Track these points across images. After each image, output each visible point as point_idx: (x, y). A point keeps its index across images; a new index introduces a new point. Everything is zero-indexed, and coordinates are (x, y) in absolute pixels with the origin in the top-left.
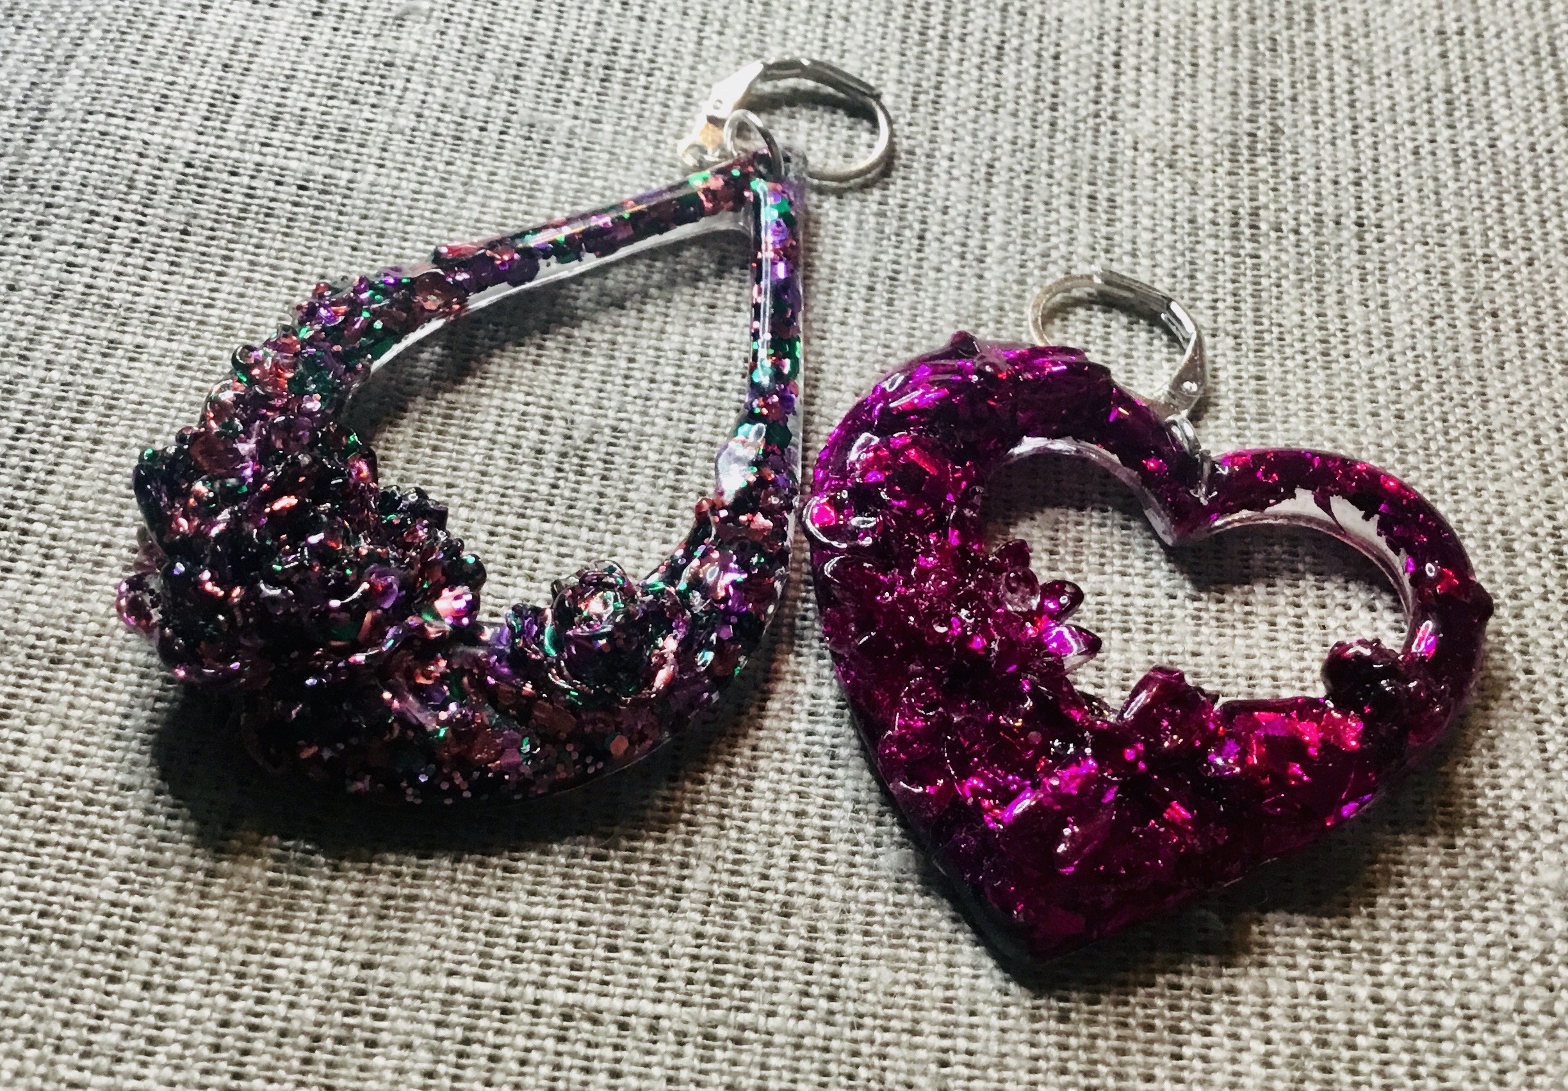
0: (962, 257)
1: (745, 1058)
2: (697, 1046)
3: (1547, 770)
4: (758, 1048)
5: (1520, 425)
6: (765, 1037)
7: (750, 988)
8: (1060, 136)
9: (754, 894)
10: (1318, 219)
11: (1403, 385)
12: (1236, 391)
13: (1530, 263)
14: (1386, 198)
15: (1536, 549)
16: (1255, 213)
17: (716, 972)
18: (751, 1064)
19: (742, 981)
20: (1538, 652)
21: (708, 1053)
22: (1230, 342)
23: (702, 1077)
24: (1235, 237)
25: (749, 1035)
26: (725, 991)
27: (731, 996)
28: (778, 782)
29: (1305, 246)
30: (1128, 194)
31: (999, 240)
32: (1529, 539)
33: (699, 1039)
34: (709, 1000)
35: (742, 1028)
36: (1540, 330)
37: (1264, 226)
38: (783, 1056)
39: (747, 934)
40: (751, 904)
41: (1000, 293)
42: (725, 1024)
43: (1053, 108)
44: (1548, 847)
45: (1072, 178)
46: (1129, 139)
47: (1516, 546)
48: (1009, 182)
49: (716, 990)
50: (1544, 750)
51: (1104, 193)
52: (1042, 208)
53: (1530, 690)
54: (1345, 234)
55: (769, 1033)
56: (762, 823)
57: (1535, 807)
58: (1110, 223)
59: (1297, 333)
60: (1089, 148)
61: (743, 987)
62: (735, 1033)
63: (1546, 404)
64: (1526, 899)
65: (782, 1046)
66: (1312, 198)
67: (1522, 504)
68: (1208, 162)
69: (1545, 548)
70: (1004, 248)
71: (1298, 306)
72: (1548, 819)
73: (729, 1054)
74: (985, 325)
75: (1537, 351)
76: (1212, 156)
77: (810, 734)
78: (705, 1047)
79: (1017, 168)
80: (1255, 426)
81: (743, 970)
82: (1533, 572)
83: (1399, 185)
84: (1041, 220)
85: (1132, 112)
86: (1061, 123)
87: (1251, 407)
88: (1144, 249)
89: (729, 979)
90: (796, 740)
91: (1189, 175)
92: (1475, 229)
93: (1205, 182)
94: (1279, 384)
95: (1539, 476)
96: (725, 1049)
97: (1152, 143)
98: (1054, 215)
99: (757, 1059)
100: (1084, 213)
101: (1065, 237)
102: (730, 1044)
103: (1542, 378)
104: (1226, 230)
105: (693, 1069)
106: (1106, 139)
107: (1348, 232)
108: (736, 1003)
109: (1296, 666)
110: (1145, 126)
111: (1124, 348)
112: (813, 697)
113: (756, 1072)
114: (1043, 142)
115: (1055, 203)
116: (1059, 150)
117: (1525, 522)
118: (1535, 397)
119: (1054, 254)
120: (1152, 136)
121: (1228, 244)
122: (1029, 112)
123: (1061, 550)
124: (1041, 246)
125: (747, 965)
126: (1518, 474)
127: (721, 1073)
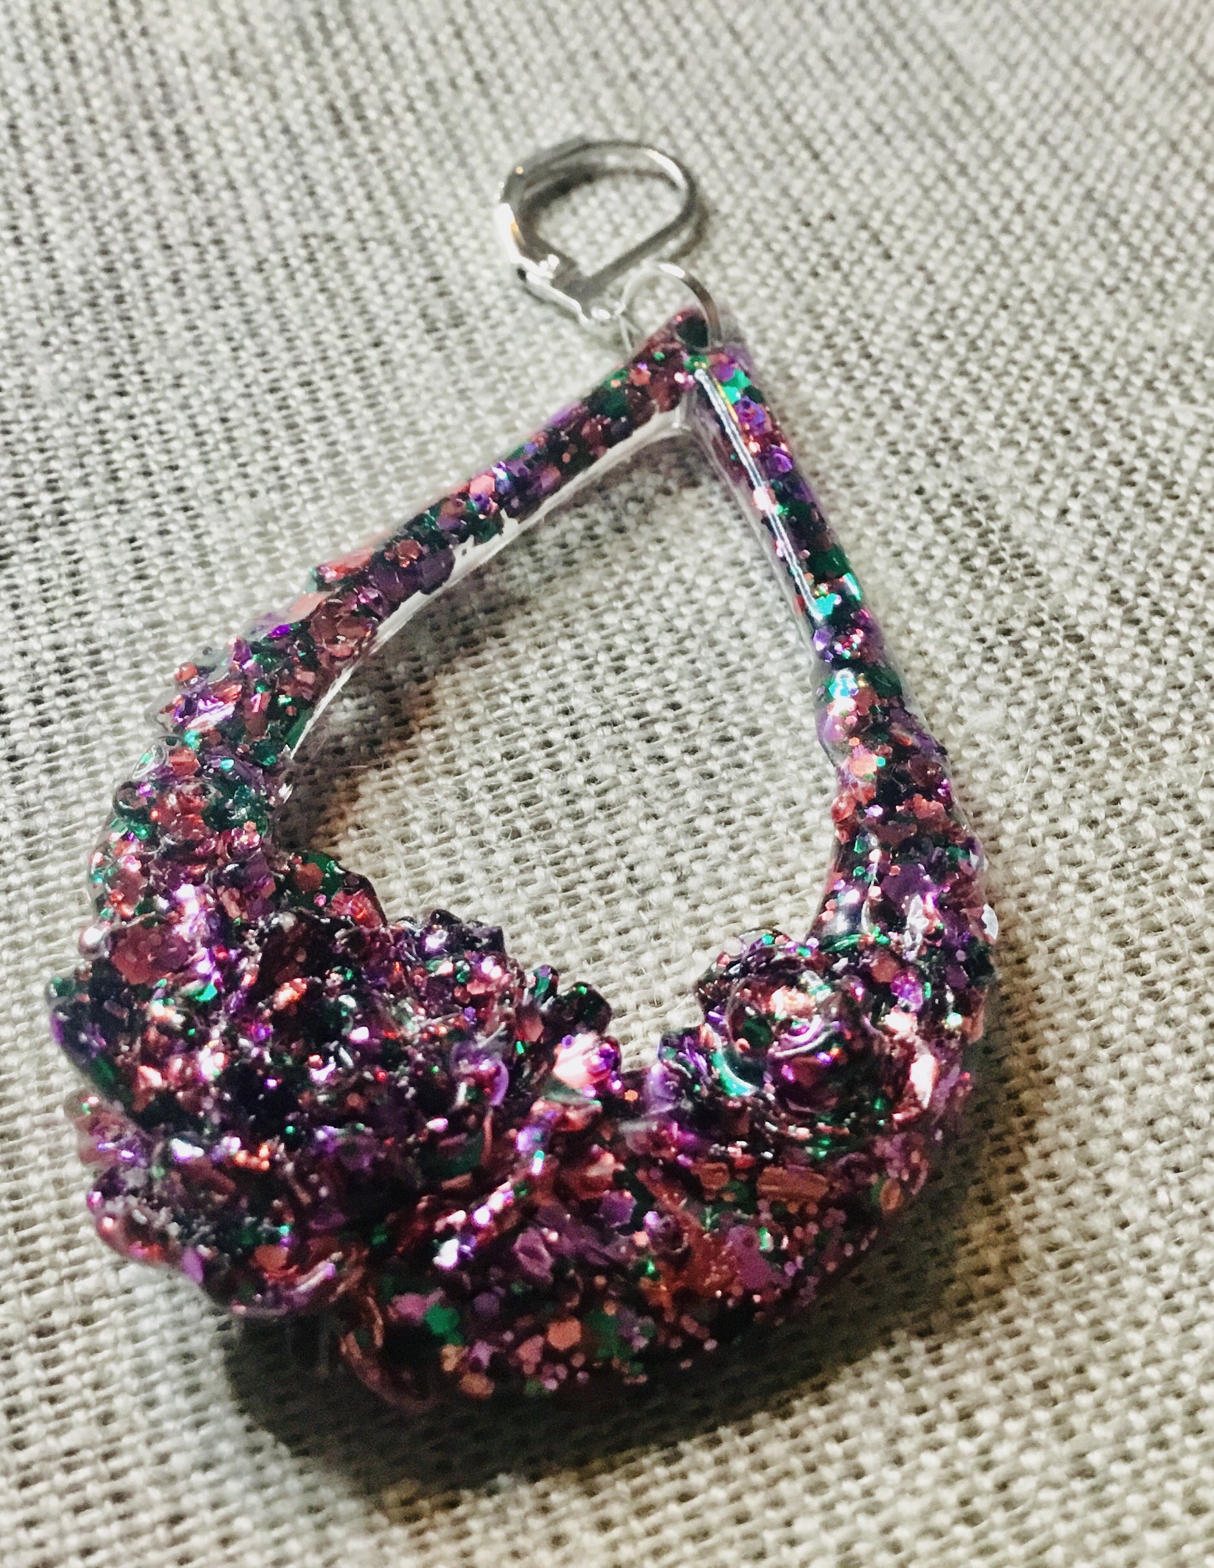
0: (17, 241)
1: (105, 1337)
2: (30, 1350)
3: (926, 603)
4: (118, 1316)
5: (744, 238)
6: (123, 1298)
7: (79, 1244)
8: (86, 72)
9: (37, 1119)
10: (430, 87)
11: (601, 238)
12: (416, 301)
13: (681, 65)
14: (497, 43)
15: (816, 368)
16: (355, 101)
17: (23, 1242)
18: (116, 1343)
19: (64, 1238)
20: (865, 479)
21: (51, 1354)
22: (386, 250)
23: (54, 1390)
24: (344, 134)
25: (100, 1305)
26: (44, 1262)
27: (54, 1266)
28: (18, 960)
29: (428, 123)
30: (197, 120)
31: (57, 211)
32: (804, 360)
33: (33, 1340)
34: (27, 1284)
35: (86, 1300)
36: (722, 132)
37: (372, 114)
38: (155, 1312)
39: (48, 1175)
40: (39, 1133)
41: (83, 272)
42: (61, 1304)
43: (66, 39)
44: (963, 688)
45: (121, 117)
46: (174, 54)
47: (794, 372)
48: (44, 141)
49: (32, 1265)
50: (915, 583)
51: (167, 127)
52: (97, 162)
53: (874, 523)
54: (468, 97)
55: (128, 1291)
56: (16, 1022)
57: (931, 649)
58: (188, 157)
59: (458, 218)
60: (129, 77)
61: (67, 1247)
62: (78, 1312)
63: (761, 207)
64: (965, 753)
65: (151, 1301)
66: (414, 66)
67: (782, 324)
68: (278, 59)
69: (825, 364)
70: (68, 219)
71: (446, 189)
72: (951, 657)
73: (81, 1343)
74: (79, 313)
75: (729, 156)
76: (280, 49)
77: (38, 883)
78: (43, 1348)
79: (47, 121)
80: (454, 333)
81: (58, 1224)
82: (824, 395)
83: (506, 24)
84: (102, 177)
85: (164, 23)
86: (81, 56)
87: (439, 311)
88: (241, 179)
89: (44, 1243)
90: (22, 898)
91: (263, 78)
92: (607, 50)
93: (283, 83)
94: (461, 280)
95: (786, 287)
96: (73, 1338)
97: (201, 53)
98: (115, 168)
99: (122, 1332)
100: (152, 157)
101: (139, 188)
102: (78, 1329)
103: (745, 181)
104: (331, 131)
105: (37, 1384)
106: (144, 61)
107: (470, 95)
108: (66, 1271)
109: (609, 584)
110: (186, 36)
111: (262, 293)
112: (26, 834)
113: (128, 1349)
114: (69, 83)
115: (111, 152)
116: (92, 88)
117: (792, 342)
118: (746, 203)
119: (133, 211)
120: (199, 44)
121: (339, 146)
122: (37, 51)
123: (279, 544)
124: (113, 207)
125: (62, 1215)
126: (763, 292)
127: (80, 1371)
